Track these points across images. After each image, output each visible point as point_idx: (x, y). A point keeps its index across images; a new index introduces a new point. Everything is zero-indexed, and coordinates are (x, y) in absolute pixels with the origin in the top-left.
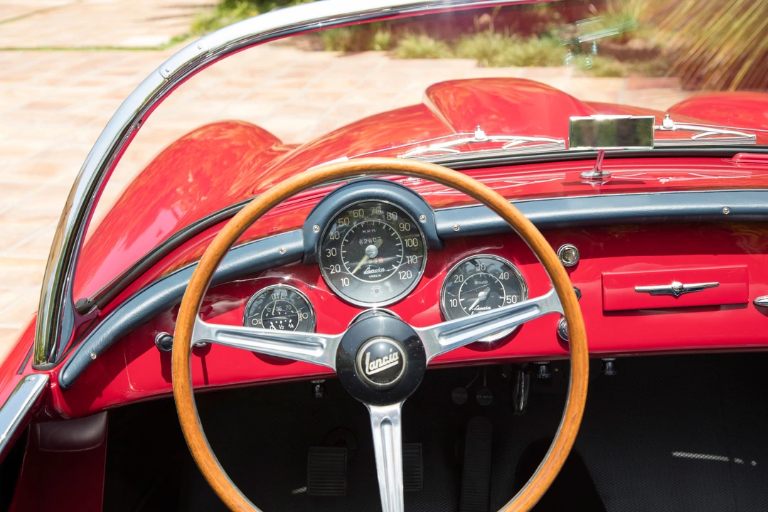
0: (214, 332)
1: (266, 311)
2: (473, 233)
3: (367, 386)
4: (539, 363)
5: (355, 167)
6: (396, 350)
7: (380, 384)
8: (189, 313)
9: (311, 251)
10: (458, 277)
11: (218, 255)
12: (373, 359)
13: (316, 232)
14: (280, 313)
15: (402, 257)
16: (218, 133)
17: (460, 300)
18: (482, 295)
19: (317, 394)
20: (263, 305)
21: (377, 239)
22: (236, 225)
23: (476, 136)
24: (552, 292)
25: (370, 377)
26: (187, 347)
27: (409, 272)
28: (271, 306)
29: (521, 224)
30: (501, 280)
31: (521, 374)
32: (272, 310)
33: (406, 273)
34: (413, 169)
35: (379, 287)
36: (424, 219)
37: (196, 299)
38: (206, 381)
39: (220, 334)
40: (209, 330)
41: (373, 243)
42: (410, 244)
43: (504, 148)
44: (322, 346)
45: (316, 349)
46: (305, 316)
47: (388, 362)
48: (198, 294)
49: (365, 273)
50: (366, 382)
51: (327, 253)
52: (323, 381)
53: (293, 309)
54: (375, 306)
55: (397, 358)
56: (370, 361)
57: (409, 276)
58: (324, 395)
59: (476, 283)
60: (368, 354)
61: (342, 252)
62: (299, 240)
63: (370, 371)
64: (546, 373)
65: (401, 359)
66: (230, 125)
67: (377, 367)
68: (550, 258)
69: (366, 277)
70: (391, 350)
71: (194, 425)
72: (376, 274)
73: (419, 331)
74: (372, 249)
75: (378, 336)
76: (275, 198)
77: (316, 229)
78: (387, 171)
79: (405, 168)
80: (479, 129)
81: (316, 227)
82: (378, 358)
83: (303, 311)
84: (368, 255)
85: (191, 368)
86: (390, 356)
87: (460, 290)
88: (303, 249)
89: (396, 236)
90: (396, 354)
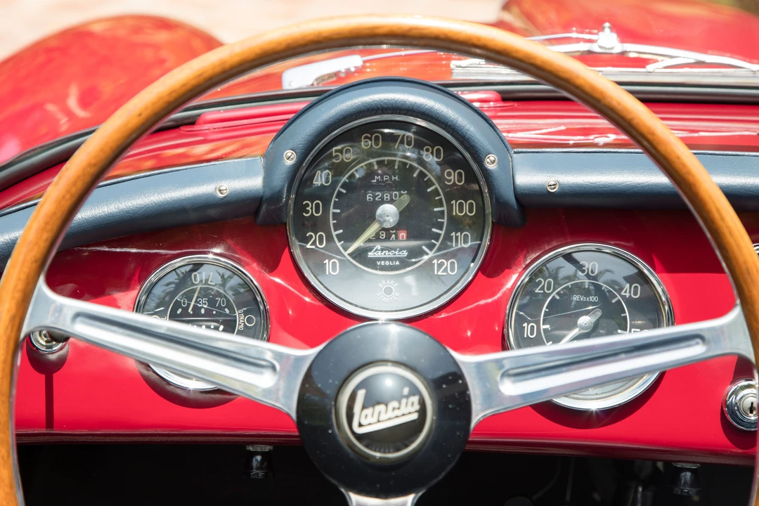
0: (69, 314)
1: (177, 305)
2: (583, 201)
3: (352, 455)
4: (679, 465)
5: (377, 27)
6: (415, 391)
7: (378, 455)
8: (26, 270)
9: (275, 198)
10: (544, 283)
11: (95, 165)
12: (370, 402)
13: (289, 163)
14: (203, 311)
15: (442, 233)
16: (137, 30)
17: (543, 327)
18: (585, 320)
19: (255, 471)
20: (173, 294)
21: (401, 195)
22: (137, 112)
23: (600, 43)
24: (736, 314)
25: (360, 437)
26: (13, 335)
27: (452, 263)
28: (189, 296)
29: (689, 173)
30: (624, 297)
31: (636, 491)
32: (189, 305)
33: (447, 264)
34: (491, 44)
35: (392, 284)
36: (493, 162)
37: (43, 245)
38: (50, 421)
39: (79, 319)
40: (60, 309)
41: (391, 201)
42: (461, 211)
43: (650, 68)
44: (274, 368)
45: (261, 373)
46: (249, 320)
47: (397, 413)
48: (47, 236)
49: (371, 255)
50: (352, 446)
51: (304, 208)
52: (268, 448)
53: (229, 306)
54: (382, 317)
55: (417, 407)
56: (364, 407)
57: (452, 270)
58: (266, 475)
59: (576, 298)
60: (361, 394)
61: (332, 210)
62: (255, 175)
63: (360, 425)
64: (691, 486)
65: (422, 411)
66: (164, 24)
67: (375, 420)
68: (738, 246)
69: (372, 263)
70: (406, 391)
71: (7, 489)
72: (390, 259)
73: (463, 363)
74: (388, 212)
75: (384, 362)
76: (218, 69)
77: (289, 158)
78: (440, 43)
79: (475, 41)
80: (607, 30)
81: (289, 153)
82: (379, 403)
83: (245, 313)
84: (381, 223)
85: (16, 378)
86: (404, 401)
87: (544, 309)
88: (262, 194)
89: (436, 192)
90: (415, 399)
